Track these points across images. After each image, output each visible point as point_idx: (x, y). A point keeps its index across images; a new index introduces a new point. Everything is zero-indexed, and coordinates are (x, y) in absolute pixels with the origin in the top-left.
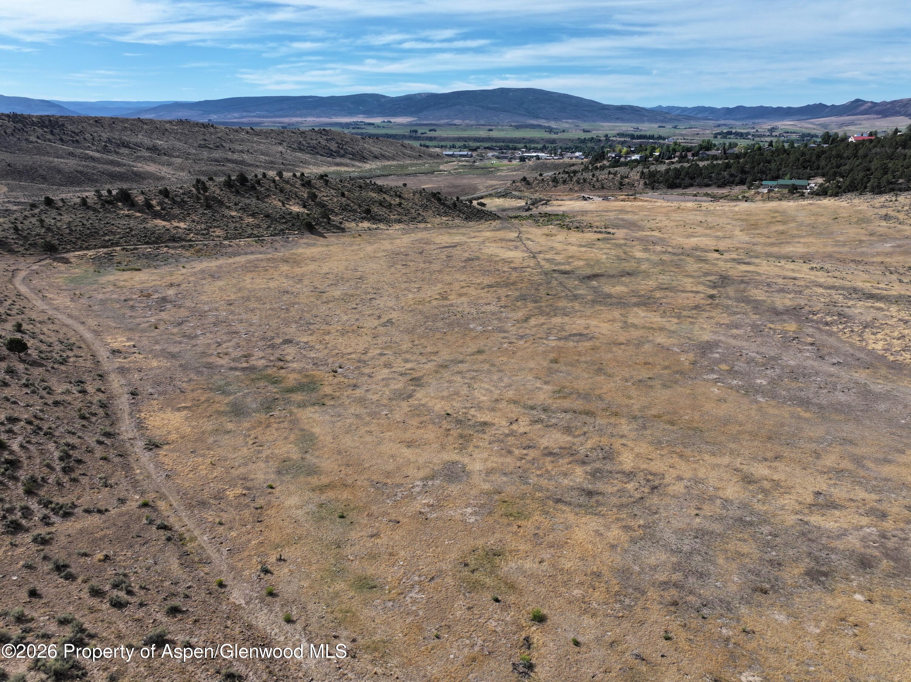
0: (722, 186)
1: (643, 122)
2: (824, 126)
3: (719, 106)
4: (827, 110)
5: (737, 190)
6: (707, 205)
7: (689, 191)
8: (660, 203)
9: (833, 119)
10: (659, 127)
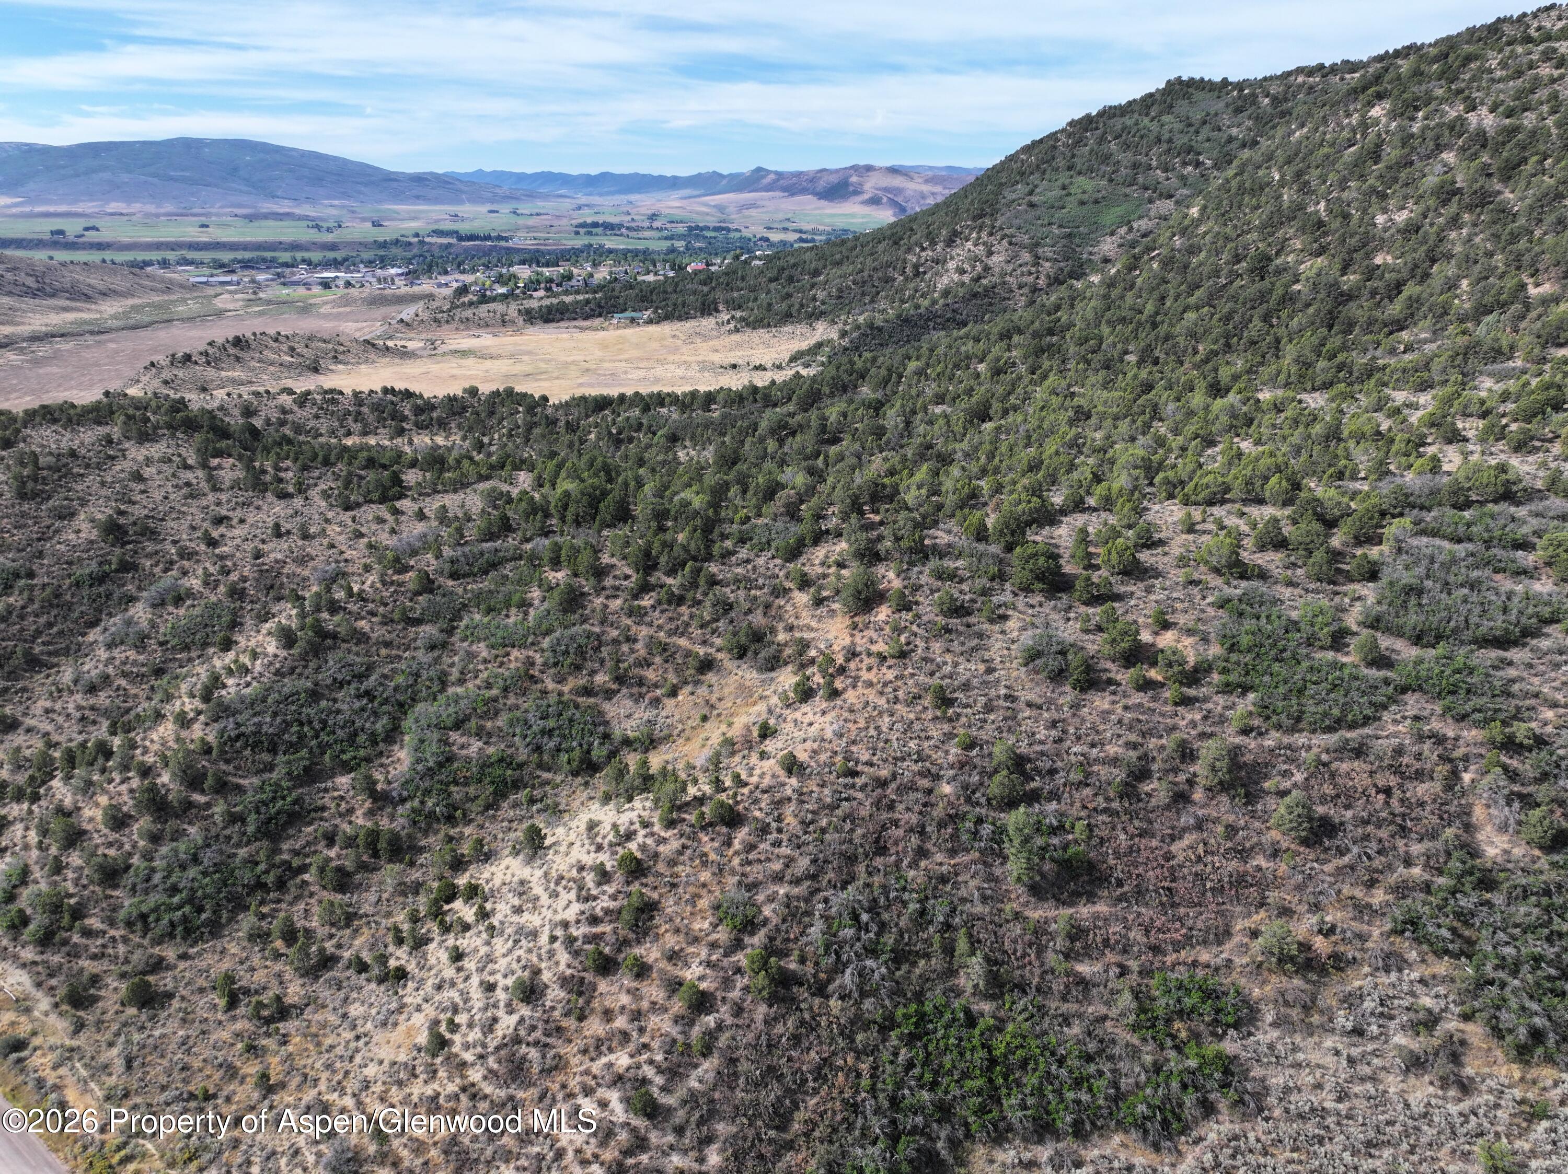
0: (586, 318)
1: (461, 202)
2: (721, 208)
3: (575, 172)
4: (724, 182)
5: (597, 322)
6: (578, 335)
7: (562, 324)
8: (542, 336)
9: (731, 196)
10: (491, 212)
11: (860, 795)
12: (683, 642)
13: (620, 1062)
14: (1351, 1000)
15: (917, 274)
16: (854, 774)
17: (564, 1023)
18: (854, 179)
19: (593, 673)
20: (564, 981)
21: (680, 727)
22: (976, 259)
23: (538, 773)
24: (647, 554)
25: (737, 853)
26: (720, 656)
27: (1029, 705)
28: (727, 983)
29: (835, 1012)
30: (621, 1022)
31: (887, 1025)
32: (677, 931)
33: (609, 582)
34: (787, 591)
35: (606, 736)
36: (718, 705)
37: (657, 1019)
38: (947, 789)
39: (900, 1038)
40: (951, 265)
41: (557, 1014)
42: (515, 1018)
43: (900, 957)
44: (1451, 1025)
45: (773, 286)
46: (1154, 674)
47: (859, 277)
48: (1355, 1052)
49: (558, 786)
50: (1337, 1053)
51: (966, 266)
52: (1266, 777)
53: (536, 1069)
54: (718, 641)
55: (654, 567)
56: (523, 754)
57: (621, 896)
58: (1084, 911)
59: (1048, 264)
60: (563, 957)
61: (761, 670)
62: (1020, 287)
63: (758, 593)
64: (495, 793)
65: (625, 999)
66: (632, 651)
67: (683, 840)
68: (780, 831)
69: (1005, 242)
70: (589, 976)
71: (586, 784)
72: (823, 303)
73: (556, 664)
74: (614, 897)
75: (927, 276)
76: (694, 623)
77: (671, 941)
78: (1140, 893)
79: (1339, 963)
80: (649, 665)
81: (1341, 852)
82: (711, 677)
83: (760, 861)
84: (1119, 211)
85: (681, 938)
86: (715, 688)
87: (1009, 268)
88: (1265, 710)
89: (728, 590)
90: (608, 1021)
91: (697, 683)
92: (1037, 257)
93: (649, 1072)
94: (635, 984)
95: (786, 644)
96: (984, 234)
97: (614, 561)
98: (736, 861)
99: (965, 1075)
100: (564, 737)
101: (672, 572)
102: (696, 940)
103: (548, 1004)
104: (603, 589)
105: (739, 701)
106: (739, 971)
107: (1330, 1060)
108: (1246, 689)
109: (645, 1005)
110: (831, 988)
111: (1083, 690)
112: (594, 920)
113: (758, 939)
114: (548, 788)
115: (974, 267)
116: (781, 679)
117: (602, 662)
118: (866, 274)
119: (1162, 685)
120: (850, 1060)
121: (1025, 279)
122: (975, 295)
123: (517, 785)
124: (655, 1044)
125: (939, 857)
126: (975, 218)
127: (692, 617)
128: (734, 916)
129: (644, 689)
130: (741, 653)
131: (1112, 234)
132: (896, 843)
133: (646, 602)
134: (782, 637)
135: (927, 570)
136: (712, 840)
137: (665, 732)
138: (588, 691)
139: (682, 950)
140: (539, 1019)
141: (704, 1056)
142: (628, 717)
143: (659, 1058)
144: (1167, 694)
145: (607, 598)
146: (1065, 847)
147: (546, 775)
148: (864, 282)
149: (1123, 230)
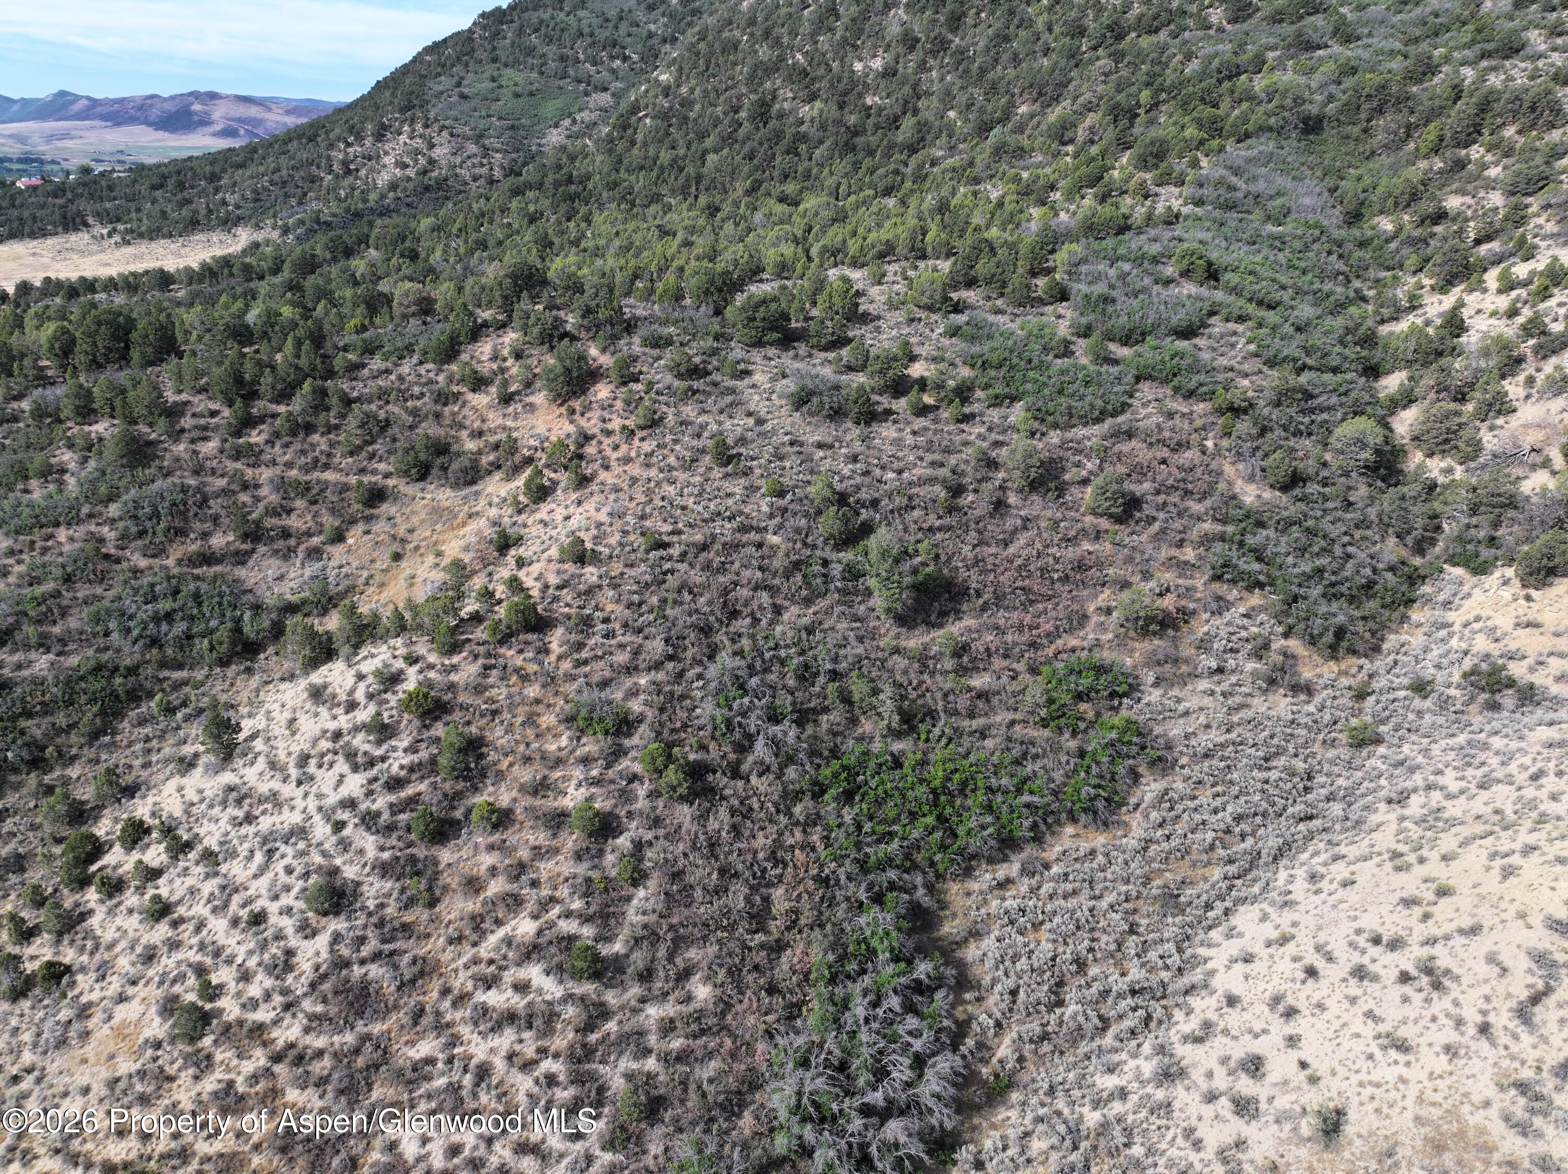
9: (31, 124)
11: (679, 566)
12: (329, 476)
13: (520, 931)
14: (1203, 645)
15: (348, 172)
16: (665, 546)
17: (408, 918)
18: (197, 107)
19: (205, 535)
20: (384, 869)
21: (365, 574)
22: (417, 152)
23: (165, 673)
24: (239, 380)
25: (560, 658)
26: (391, 482)
27: (820, 446)
28: (626, 796)
29: (762, 789)
30: (495, 887)
31: (819, 791)
32: (527, 760)
33: (187, 422)
34: (457, 396)
35: (257, 608)
36: (409, 537)
37: (550, 865)
38: (775, 539)
39: (836, 799)
40: (389, 160)
41: (389, 910)
42: (322, 941)
43: (803, 717)
44: (1278, 644)
45: (158, 194)
46: (928, 399)
47: (276, 177)
48: (1225, 686)
49: (202, 684)
50: (1212, 693)
51: (407, 160)
52: (1063, 469)
53: (389, 988)
54: (382, 467)
55: (252, 395)
56: (130, 655)
57: (424, 745)
58: (955, 629)
59: (498, 156)
60: (368, 842)
61: (456, 486)
62: (475, 179)
63: (419, 403)
64: (103, 713)
65: (488, 860)
66: (257, 499)
67: (481, 661)
68: (606, 620)
69: (445, 133)
70: (421, 852)
71: (249, 671)
72: (238, 207)
73: (142, 534)
74: (412, 749)
75: (363, 172)
76: (338, 452)
77: (525, 775)
78: (999, 598)
79: (1186, 615)
80: (289, 512)
81: (1151, 520)
82: (386, 508)
83: (597, 658)
84: (558, 103)
85: (537, 765)
86: (398, 520)
87: (458, 160)
88: (1040, 415)
89: (373, 407)
90: (477, 891)
91: (368, 519)
92: (486, 149)
93: (568, 927)
94: (496, 837)
95: (480, 452)
96: (419, 127)
97: (184, 397)
98: (566, 665)
99: (913, 816)
100: (192, 618)
101: (284, 396)
102: (559, 762)
103: (371, 904)
104: (183, 431)
105: (438, 527)
106: (634, 778)
107: (1207, 701)
108: (1014, 399)
109: (524, 854)
110: (745, 768)
111: (868, 424)
112: (395, 784)
113: (641, 737)
114: (187, 689)
115: (416, 161)
116: (490, 489)
117: (216, 519)
118: (284, 173)
119: (937, 408)
120: (798, 835)
121: (478, 171)
122: (427, 188)
123: (136, 696)
124: (563, 892)
125: (794, 610)
126: (403, 110)
127: (332, 445)
128: (601, 720)
129: (292, 542)
130: (422, 473)
131: (556, 126)
132: (746, 604)
133: (256, 437)
134: (471, 445)
135: (636, 340)
136: (521, 651)
137: (346, 583)
138: (207, 559)
139: (545, 778)
140: (365, 927)
141: (635, 883)
142: (281, 578)
143: (577, 904)
144: (945, 414)
145: (193, 441)
146: (915, 572)
147: (177, 675)
148: (284, 183)
149: (567, 122)
